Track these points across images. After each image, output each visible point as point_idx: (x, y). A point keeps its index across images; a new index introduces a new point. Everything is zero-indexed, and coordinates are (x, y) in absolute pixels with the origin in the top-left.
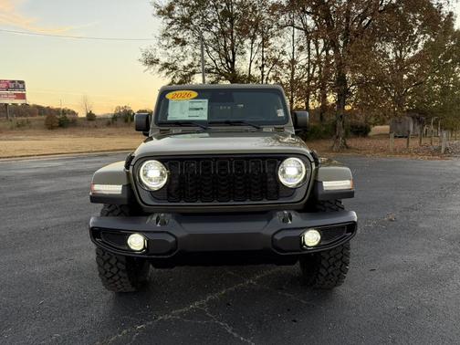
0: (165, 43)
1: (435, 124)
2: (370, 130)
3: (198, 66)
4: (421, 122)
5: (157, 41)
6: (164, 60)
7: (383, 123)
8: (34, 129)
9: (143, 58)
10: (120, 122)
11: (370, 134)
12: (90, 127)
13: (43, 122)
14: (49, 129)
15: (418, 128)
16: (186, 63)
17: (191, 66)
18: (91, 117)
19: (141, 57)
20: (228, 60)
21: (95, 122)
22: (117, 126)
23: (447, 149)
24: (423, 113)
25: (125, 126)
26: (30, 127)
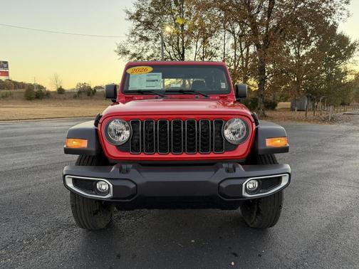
0: (133, 39)
1: (323, 101)
2: (276, 105)
3: (158, 56)
4: (313, 100)
5: (127, 38)
6: (133, 51)
7: (285, 100)
8: (16, 99)
9: (118, 50)
10: (83, 95)
11: (277, 108)
12: (60, 99)
13: (23, 95)
14: (28, 100)
15: (310, 104)
16: (149, 54)
17: (152, 56)
18: (61, 91)
19: (116, 49)
20: (179, 53)
21: (64, 95)
22: (81, 99)
23: (332, 118)
24: (314, 93)
25: (88, 99)
26: (13, 98)
